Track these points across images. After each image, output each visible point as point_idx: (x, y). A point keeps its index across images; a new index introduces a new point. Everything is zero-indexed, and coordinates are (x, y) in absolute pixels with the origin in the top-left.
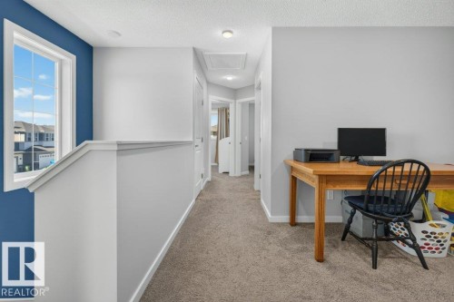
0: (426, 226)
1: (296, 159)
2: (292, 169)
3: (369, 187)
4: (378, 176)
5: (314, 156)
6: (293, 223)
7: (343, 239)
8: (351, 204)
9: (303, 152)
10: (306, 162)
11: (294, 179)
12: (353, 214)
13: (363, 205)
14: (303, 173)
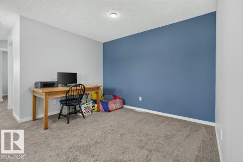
0: (85, 105)
1: (36, 87)
2: (34, 92)
3: (66, 95)
4: (69, 90)
5: (45, 85)
6: (34, 119)
7: (59, 118)
8: (61, 103)
9: (39, 83)
10: (41, 88)
11: (35, 97)
12: (62, 107)
13: (65, 102)
14: (38, 93)
